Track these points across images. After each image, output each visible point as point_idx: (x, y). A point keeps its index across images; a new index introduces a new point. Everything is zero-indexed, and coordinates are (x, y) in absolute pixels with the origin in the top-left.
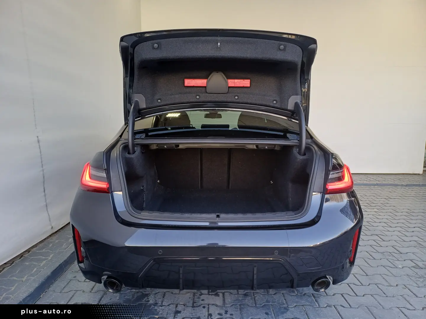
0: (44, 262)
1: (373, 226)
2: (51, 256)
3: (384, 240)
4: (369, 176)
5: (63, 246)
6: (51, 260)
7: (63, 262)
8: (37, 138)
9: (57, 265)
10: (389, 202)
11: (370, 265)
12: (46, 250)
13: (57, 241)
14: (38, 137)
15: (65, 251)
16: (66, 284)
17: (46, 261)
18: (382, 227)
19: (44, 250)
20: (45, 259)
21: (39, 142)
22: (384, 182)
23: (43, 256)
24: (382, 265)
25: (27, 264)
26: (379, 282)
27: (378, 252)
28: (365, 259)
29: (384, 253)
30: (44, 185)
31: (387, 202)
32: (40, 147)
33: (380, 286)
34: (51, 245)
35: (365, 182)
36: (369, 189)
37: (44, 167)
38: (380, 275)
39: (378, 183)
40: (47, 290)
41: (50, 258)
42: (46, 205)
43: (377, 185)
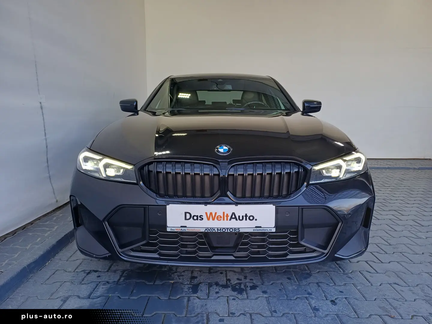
0: (49, 233)
1: (390, 203)
2: (56, 227)
3: (403, 214)
4: (379, 161)
5: (68, 219)
6: (55, 230)
7: (68, 233)
8: (39, 105)
9: (63, 235)
10: (402, 183)
11: (392, 236)
12: (50, 222)
13: (61, 215)
14: (41, 103)
15: (70, 223)
16: (73, 253)
17: (50, 232)
18: (399, 203)
19: (48, 223)
20: (49, 230)
21: (42, 108)
22: (395, 166)
23: (47, 228)
24: (404, 235)
25: (31, 234)
26: (404, 251)
27: (398, 224)
28: (386, 231)
29: (405, 225)
30: (47, 155)
31: (401, 183)
32: (43, 114)
33: (405, 254)
34: (55, 218)
35: (376, 166)
36: (381, 172)
37: (47, 136)
38: (404, 244)
39: (390, 166)
40: (53, 259)
41: (54, 230)
42: (50, 177)
43: (389, 168)
